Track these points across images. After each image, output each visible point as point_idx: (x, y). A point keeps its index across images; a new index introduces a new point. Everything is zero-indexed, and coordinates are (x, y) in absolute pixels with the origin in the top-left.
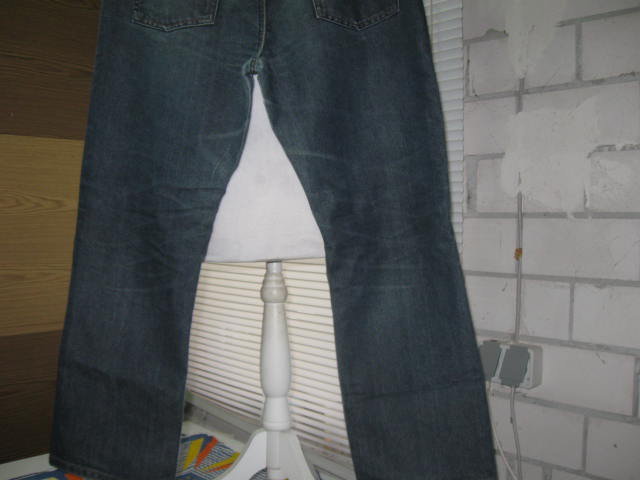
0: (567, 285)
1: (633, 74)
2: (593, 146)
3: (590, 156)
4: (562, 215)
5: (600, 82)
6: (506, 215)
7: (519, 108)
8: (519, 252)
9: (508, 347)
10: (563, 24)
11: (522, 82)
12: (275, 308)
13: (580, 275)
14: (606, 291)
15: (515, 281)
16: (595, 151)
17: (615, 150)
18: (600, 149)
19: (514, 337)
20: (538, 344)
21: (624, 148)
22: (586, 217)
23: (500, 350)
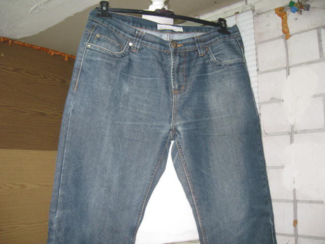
7: (292, 141)
8: (295, 222)
10: (315, 96)
11: (292, 127)
15: (294, 238)
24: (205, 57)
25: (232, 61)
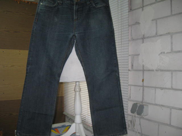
0: (154, 89)
1: (169, 33)
2: (160, 52)
3: (159, 55)
4: (153, 70)
5: (161, 35)
6: (140, 70)
7: (143, 42)
8: (143, 80)
9: (139, 105)
10: (153, 20)
11: (144, 35)
12: (78, 93)
13: (157, 86)
14: (163, 91)
15: (142, 87)
16: (160, 54)
17: (165, 53)
18: (161, 53)
19: (142, 102)
20: (147, 104)
21: (167, 53)
22: (158, 71)
23: (137, 106)
24: (90, 5)
25: (101, 6)
